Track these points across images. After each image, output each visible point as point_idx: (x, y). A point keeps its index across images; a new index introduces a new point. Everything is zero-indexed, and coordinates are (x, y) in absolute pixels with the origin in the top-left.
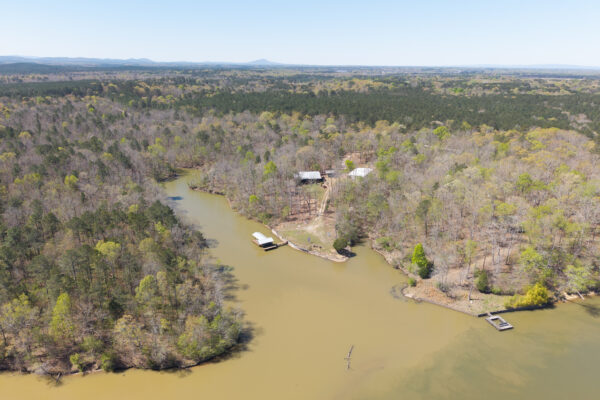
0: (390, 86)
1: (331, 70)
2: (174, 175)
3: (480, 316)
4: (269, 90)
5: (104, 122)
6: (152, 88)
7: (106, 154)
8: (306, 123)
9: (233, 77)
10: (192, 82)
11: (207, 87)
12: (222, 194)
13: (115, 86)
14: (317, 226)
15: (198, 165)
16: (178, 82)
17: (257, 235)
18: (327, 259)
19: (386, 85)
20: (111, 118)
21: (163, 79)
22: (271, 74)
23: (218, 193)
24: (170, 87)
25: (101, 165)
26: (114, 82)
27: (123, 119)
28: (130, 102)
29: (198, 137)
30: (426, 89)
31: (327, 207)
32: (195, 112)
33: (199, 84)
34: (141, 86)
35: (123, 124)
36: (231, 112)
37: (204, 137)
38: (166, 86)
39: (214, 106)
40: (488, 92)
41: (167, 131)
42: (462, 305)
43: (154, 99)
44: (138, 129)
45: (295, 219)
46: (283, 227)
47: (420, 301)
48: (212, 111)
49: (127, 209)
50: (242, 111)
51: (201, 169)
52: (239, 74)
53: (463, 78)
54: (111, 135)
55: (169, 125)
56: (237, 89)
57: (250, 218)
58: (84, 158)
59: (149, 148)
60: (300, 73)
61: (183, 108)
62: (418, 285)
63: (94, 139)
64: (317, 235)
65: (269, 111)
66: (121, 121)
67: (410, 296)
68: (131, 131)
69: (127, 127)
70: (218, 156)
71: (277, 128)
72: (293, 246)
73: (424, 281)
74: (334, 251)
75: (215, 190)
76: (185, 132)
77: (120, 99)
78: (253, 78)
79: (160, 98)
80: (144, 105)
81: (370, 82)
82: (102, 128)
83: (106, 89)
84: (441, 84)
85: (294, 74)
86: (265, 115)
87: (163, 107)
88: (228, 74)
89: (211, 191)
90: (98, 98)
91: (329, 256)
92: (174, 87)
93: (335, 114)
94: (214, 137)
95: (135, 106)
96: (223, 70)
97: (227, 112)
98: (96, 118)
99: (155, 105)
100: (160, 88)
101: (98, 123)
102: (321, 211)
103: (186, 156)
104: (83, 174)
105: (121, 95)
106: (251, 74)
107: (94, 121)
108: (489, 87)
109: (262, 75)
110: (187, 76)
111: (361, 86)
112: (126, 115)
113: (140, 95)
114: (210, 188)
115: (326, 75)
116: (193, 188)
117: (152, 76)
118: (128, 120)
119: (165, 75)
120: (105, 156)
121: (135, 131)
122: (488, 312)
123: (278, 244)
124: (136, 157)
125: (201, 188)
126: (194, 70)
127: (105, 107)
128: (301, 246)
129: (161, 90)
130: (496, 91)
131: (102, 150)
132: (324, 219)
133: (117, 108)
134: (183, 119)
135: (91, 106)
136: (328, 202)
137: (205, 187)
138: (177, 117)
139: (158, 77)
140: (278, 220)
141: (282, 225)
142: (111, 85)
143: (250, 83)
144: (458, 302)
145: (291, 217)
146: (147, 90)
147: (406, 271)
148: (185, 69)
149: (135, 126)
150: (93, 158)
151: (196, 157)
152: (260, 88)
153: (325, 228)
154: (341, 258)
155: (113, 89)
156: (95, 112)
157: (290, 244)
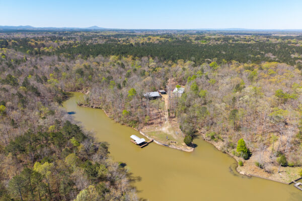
0: (169, 40)
1: (132, 31)
2: (66, 96)
3: (290, 184)
4: (106, 42)
5: (13, 65)
6: (39, 43)
7: (21, 87)
8: (137, 62)
9: (83, 36)
10: (61, 39)
11: (72, 42)
12: (100, 108)
13: (16, 42)
14: (168, 127)
15: (79, 89)
16: (53, 39)
17: (133, 137)
18: (181, 150)
19: (167, 39)
20: (18, 62)
21: (43, 37)
22: (102, 34)
23: (97, 108)
24: (49, 41)
25: (20, 96)
26: (15, 39)
27: (25, 62)
28: (28, 51)
29: (76, 72)
30: (188, 41)
31: (169, 114)
32: (70, 57)
33: (65, 40)
34: (31, 41)
35: (26, 65)
36: (91, 56)
37: (81, 72)
38: (47, 41)
39: (80, 53)
40: (219, 43)
41: (57, 69)
42: (276, 177)
43: (42, 49)
44: (37, 68)
45: (152, 124)
46: (146, 129)
47: (250, 177)
48: (80, 55)
49: (47, 129)
50: (97, 55)
51: (81, 92)
52: (85, 34)
53: (200, 35)
54: (20, 73)
55: (57, 66)
56: (89, 43)
57: (123, 124)
58: (7, 91)
59: (48, 81)
60: (117, 33)
61: (62, 54)
62: (244, 164)
63: (10, 76)
64: (170, 134)
65: (113, 54)
66: (24, 64)
67: (242, 173)
68: (33, 70)
69: (30, 67)
70: (91, 83)
71: (123, 66)
72: (157, 143)
73: (246, 161)
74: (184, 144)
75: (95, 106)
76: (68, 70)
77: (21, 50)
78: (93, 36)
79: (45, 48)
80: (37, 53)
81: (158, 38)
82: (13, 68)
83: (10, 44)
84: (194, 38)
85: (114, 33)
86: (112, 58)
87: (49, 54)
88: (79, 34)
89: (92, 107)
90: (6, 49)
91: (182, 148)
92: (51, 42)
93: (152, 56)
94: (87, 72)
95: (31, 54)
96: (76, 32)
97: (88, 56)
98: (7, 62)
99: (43, 53)
100: (43, 42)
101: (10, 65)
102: (166, 117)
103: (71, 84)
104: (8, 103)
105: (21, 47)
106: (92, 34)
107: (7, 64)
108: (218, 39)
109: (98, 34)
110: (57, 35)
111: (155, 40)
112: (27, 60)
113: (32, 47)
114: (91, 105)
115: (132, 34)
116: (81, 105)
117: (36, 36)
118: (28, 63)
119: (44, 35)
120: (21, 88)
121: (35, 69)
122: (293, 180)
123: (148, 142)
124: (41, 87)
125: (86, 105)
126: (59, 32)
127: (12, 55)
128: (163, 142)
129: (45, 43)
130: (222, 42)
131: (18, 84)
132: (170, 123)
133: (19, 55)
134: (64, 61)
135: (3, 54)
136: (169, 110)
137: (88, 104)
138: (60, 60)
139: (40, 36)
140: (142, 125)
141: (145, 128)
142: (13, 41)
143: (93, 39)
144: (273, 175)
145: (150, 122)
146: (36, 43)
147: (232, 154)
148: (54, 31)
149: (35, 67)
150: (13, 91)
151: (77, 84)
152: (101, 42)
153: (173, 128)
154: (190, 149)
155: (15, 44)
156: (6, 58)
157: (155, 141)
